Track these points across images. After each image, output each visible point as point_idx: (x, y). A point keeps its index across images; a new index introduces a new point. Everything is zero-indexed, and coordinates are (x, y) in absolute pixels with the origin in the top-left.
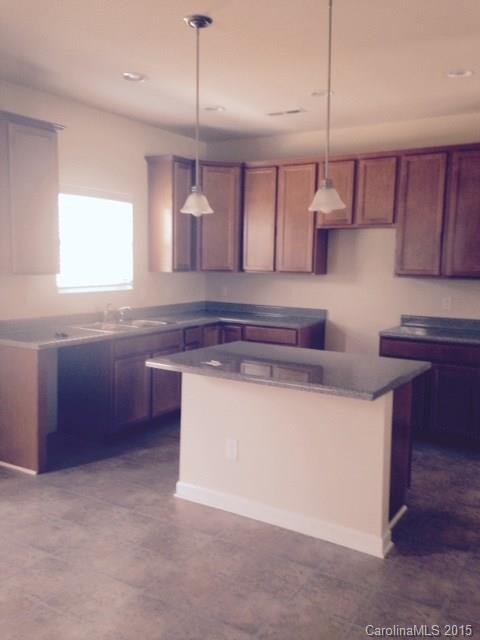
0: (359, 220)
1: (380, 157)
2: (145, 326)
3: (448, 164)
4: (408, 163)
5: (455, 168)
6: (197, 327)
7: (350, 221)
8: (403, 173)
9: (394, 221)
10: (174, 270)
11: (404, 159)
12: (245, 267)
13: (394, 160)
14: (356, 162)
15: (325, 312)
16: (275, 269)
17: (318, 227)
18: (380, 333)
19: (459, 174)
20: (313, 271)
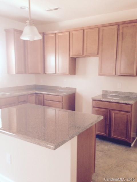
0: (85, 54)
1: (92, 28)
2: (3, 95)
3: (118, 30)
4: (103, 30)
5: (121, 31)
6: (25, 95)
7: (82, 54)
8: (101, 34)
9: (98, 54)
10: (16, 73)
11: (101, 28)
12: (46, 72)
13: (97, 29)
14: (84, 31)
15: (75, 89)
16: (56, 73)
17: (71, 56)
18: (92, 98)
19: (123, 33)
20: (69, 74)
